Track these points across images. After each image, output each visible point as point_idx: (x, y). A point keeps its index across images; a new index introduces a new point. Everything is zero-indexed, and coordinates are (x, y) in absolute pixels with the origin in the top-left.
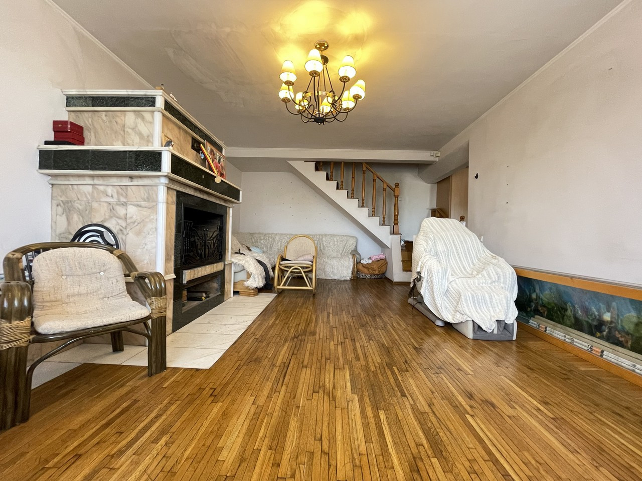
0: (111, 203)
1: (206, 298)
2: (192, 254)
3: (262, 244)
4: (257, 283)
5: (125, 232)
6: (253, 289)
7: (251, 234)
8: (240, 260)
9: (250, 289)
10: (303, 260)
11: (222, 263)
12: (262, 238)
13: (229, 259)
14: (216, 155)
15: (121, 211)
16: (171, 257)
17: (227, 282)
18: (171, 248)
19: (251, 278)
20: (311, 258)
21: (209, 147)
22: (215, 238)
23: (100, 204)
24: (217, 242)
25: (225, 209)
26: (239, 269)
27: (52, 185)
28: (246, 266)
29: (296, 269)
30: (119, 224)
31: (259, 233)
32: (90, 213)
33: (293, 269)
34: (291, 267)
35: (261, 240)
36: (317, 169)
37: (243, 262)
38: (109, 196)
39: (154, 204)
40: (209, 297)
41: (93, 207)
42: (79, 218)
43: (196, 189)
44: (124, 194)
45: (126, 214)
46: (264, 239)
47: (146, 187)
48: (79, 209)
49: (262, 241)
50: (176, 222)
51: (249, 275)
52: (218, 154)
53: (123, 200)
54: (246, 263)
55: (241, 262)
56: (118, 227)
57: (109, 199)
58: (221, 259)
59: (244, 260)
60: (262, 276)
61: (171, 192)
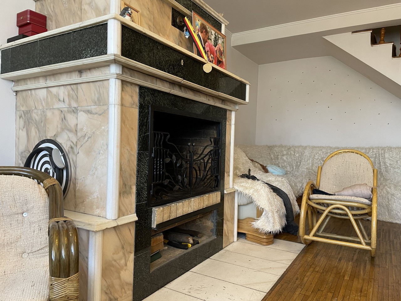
0: (62, 109)
1: (193, 245)
2: (166, 182)
3: (285, 161)
4: (271, 225)
5: (76, 151)
6: (266, 234)
7: (269, 147)
8: (247, 188)
9: (260, 233)
10: (352, 196)
11: (219, 194)
12: (285, 153)
13: (231, 186)
14: (210, 34)
15: (72, 120)
16: (131, 188)
17: (228, 220)
18: (131, 175)
19: (263, 218)
20: (368, 192)
21: (199, 21)
22: (208, 157)
23: (53, 113)
24: (210, 161)
25: (223, 113)
26: (245, 201)
27: (17, 92)
28: (255, 197)
29: (338, 208)
30: (69, 140)
31: (281, 146)
32: (45, 125)
33: (334, 209)
34: (328, 205)
35: (283, 155)
36: (374, 41)
37: (251, 191)
38: (61, 101)
39: (105, 107)
40: (198, 243)
41: (47, 118)
42: (36, 133)
43: (173, 83)
44: (75, 97)
45: (77, 125)
46: (287, 154)
47: (96, 83)
48: (36, 121)
49: (285, 158)
50: (140, 135)
51: (260, 213)
52: (213, 32)
53: (74, 105)
54: (255, 194)
55: (246, 192)
56: (69, 144)
57: (61, 105)
58: (217, 186)
59: (252, 188)
60: (279, 215)
61: (129, 89)
